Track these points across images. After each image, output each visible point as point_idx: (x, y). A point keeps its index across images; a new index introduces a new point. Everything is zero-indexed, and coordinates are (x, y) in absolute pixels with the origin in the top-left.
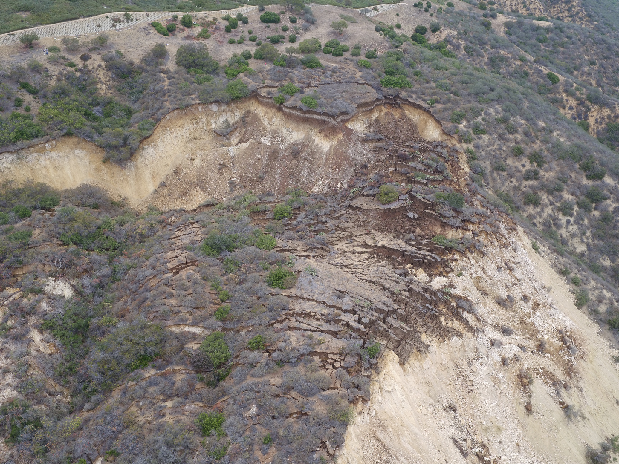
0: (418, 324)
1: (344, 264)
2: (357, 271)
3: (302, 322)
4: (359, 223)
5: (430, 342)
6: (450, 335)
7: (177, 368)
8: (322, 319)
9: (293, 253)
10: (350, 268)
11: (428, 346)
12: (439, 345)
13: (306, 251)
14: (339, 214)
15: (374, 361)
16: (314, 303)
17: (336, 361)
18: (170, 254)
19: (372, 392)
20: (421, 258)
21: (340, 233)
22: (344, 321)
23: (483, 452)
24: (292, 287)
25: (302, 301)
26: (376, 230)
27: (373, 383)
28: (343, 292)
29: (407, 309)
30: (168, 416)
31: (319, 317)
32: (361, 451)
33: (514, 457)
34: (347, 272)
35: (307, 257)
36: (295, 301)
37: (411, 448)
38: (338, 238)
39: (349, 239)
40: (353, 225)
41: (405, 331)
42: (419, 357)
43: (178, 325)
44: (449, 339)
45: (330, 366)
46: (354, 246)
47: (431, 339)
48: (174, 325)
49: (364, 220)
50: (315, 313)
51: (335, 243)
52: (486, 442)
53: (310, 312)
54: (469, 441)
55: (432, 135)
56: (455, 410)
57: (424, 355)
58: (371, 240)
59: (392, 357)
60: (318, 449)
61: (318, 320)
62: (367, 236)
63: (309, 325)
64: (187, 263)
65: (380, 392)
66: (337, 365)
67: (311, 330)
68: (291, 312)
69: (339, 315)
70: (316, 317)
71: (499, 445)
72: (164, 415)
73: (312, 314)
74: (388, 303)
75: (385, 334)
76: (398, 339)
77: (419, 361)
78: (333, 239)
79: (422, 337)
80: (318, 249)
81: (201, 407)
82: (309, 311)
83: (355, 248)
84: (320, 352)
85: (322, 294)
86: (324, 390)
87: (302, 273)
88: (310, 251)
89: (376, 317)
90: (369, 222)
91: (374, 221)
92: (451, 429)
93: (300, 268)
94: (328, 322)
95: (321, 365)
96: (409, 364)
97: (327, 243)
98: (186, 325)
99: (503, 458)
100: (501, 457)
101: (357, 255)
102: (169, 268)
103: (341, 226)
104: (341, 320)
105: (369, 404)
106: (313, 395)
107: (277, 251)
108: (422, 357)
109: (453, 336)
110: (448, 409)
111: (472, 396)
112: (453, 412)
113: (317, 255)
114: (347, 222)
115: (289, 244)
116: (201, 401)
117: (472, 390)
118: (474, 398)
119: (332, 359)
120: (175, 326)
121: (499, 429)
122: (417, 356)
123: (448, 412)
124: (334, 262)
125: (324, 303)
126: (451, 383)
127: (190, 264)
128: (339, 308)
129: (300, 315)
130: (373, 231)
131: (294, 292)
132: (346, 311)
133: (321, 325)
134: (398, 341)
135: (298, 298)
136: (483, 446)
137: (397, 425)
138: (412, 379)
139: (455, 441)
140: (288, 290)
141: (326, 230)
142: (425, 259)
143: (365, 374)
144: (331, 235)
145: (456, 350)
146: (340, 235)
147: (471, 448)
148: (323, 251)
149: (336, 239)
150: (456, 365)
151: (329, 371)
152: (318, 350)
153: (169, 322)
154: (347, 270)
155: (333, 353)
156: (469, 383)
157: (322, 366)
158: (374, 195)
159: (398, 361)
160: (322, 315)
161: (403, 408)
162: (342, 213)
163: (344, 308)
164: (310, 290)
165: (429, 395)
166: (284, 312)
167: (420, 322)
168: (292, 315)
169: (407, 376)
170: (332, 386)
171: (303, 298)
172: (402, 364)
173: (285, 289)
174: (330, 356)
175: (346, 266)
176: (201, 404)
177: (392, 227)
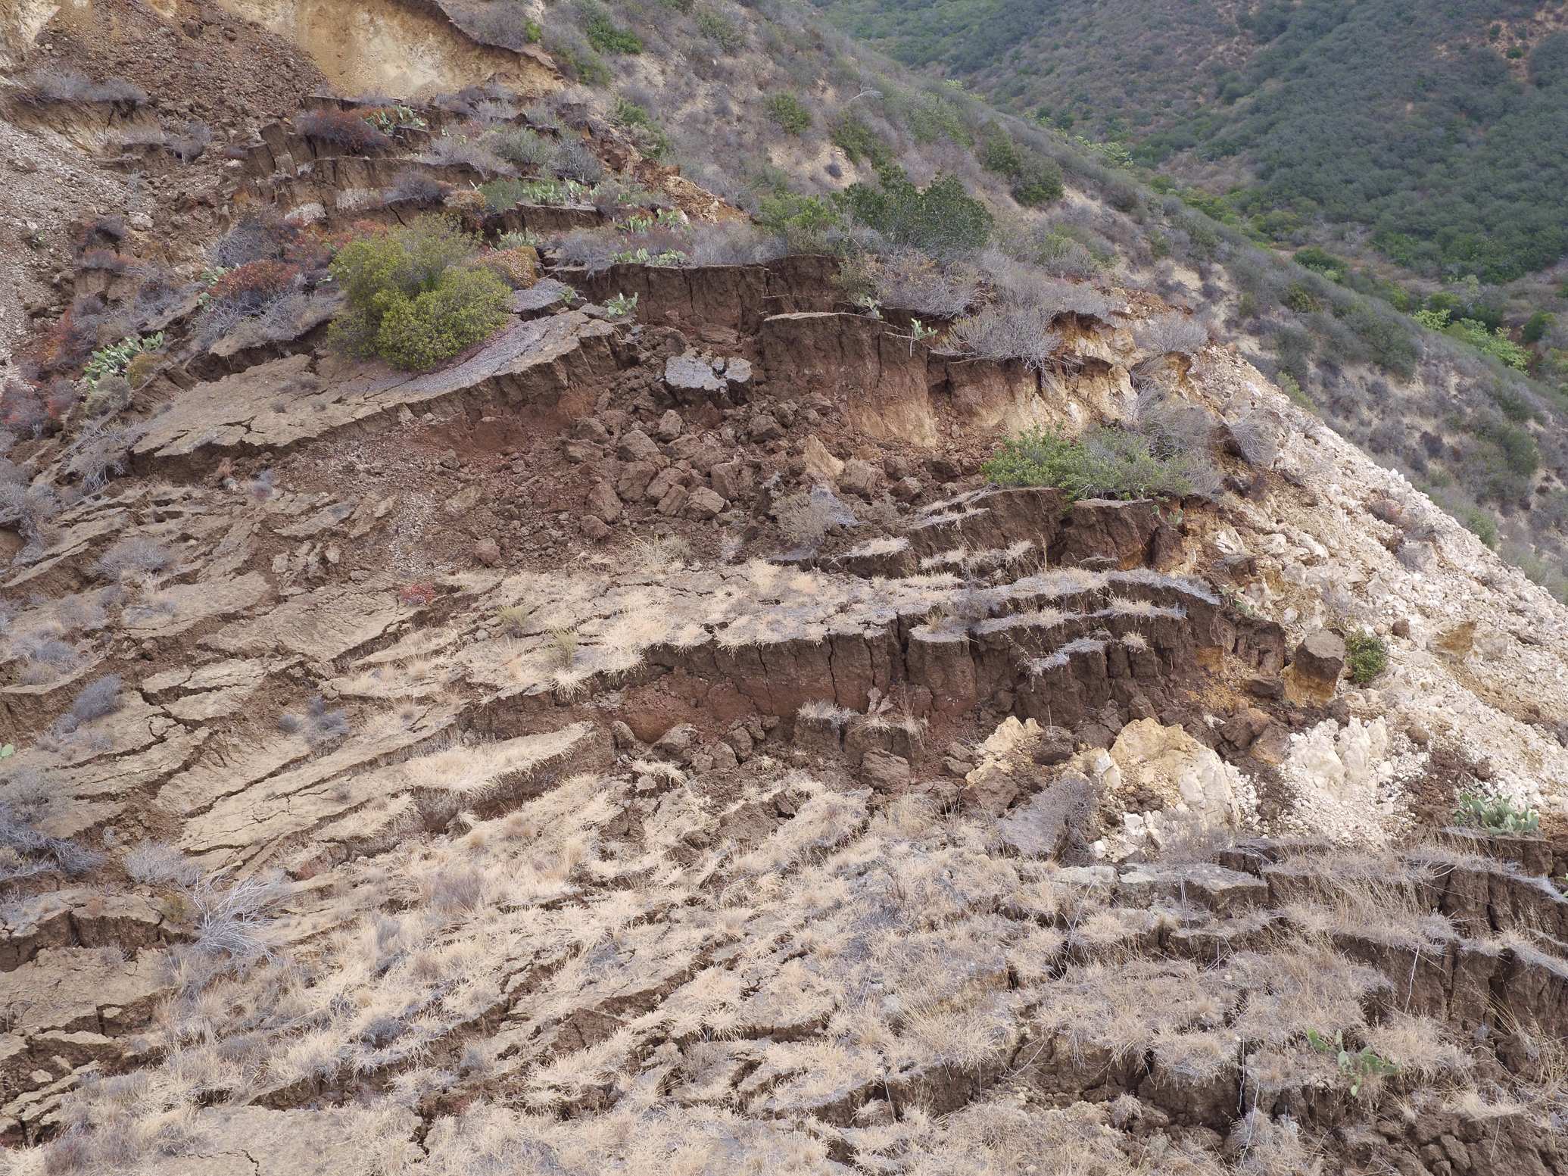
4: (306, 556)
14: (71, 542)
20: (1072, 632)
21: (176, 693)
26: (483, 563)
39: (296, 714)
40: (255, 584)
46: (390, 758)
49: (327, 519)
51: (173, 798)
55: (404, 80)
58: (510, 650)
62: (450, 634)
83: (423, 770)
90: (381, 527)
91: (421, 504)
97: (90, 835)
101: (484, 829)
103: (150, 626)
114: (186, 579)
130: (471, 580)
142: (1117, 625)
144: (83, 739)
146: (187, 708)
149: (161, 759)
158: (308, 340)
162: (96, 528)
177: (608, 503)
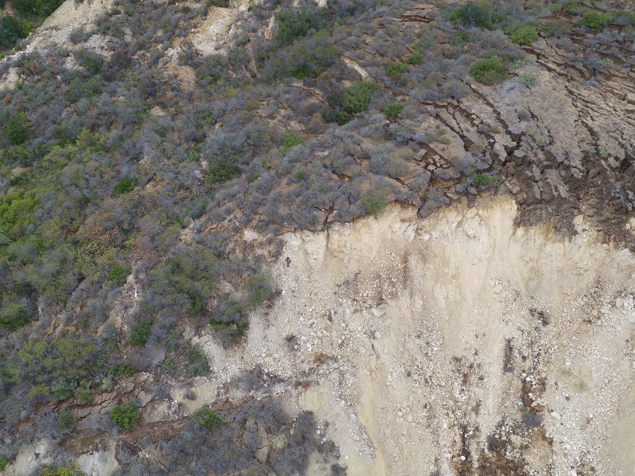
0: (588, 202)
1: (586, 99)
2: (590, 111)
3: (455, 119)
5: (584, 230)
6: (623, 243)
7: (317, 92)
8: (478, 126)
9: (538, 58)
10: (587, 107)
11: (575, 233)
12: (594, 243)
13: (559, 65)
15: (473, 190)
16: (490, 109)
17: (435, 164)
18: (421, 6)
19: (443, 217)
22: (494, 139)
23: (534, 387)
24: (489, 85)
25: (481, 101)
27: (450, 210)
28: (533, 116)
29: (595, 179)
30: (276, 121)
31: (477, 122)
32: (374, 253)
33: (569, 427)
34: (576, 107)
35: (549, 70)
36: (475, 98)
37: (443, 304)
38: (625, 75)
41: (555, 194)
42: (550, 236)
43: (351, 59)
44: (617, 247)
45: (423, 164)
47: (587, 228)
48: (348, 57)
50: (478, 117)
52: (550, 382)
53: (474, 114)
54: (528, 363)
56: (545, 323)
57: (559, 238)
59: (507, 207)
60: (323, 210)
61: (473, 125)
63: (458, 124)
64: (424, 18)
65: (454, 225)
66: (431, 167)
67: (453, 129)
68: (456, 103)
69: (498, 132)
70: (475, 122)
71: (563, 400)
72: (274, 118)
73: (473, 116)
74: (571, 156)
75: (529, 182)
76: (538, 196)
77: (546, 238)
78: (617, 73)
79: (576, 218)
80: (577, 69)
81: (302, 131)
82: (473, 111)
84: (432, 149)
85: (509, 105)
86: (390, 176)
87: (517, 77)
88: (563, 67)
89: (539, 159)
92: (517, 334)
93: (521, 72)
94: (480, 132)
95: (417, 158)
96: (527, 231)
98: (357, 63)
99: (554, 414)
100: (552, 411)
102: (405, 14)
104: (492, 137)
105: (425, 223)
106: (377, 173)
107: (524, 49)
108: (554, 237)
109: (626, 247)
110: (537, 315)
111: (584, 328)
112: (540, 321)
113: (566, 75)
115: (548, 50)
116: (305, 126)
117: (590, 322)
118: (585, 331)
119: (434, 160)
120: (349, 60)
121: (582, 387)
122: (548, 232)
123: (533, 316)
124: (574, 90)
125: (499, 114)
126: (569, 293)
127: (427, 20)
128: (505, 126)
129: (462, 111)
131: (485, 90)
132: (509, 133)
133: (468, 131)
134: (536, 199)
135: (481, 96)
136: (543, 383)
137: (447, 270)
138: (515, 250)
139: (509, 348)
140: (482, 86)
141: (619, 59)
143: (450, 195)
145: (615, 265)
147: (524, 372)
148: (579, 74)
150: (598, 282)
151: (417, 167)
152: (432, 146)
153: (347, 53)
154: (579, 104)
155: (441, 157)
156: (595, 313)
157: (418, 160)
159: (514, 217)
160: (482, 123)
161: (473, 264)
163: (510, 129)
164: (502, 96)
165: (527, 283)
166: (450, 100)
167: (593, 201)
168: (455, 107)
169: (512, 241)
170: (402, 179)
171: (485, 99)
172: (517, 223)
173: (481, 82)
174: (437, 158)
175: (587, 102)
176: (304, 128)
